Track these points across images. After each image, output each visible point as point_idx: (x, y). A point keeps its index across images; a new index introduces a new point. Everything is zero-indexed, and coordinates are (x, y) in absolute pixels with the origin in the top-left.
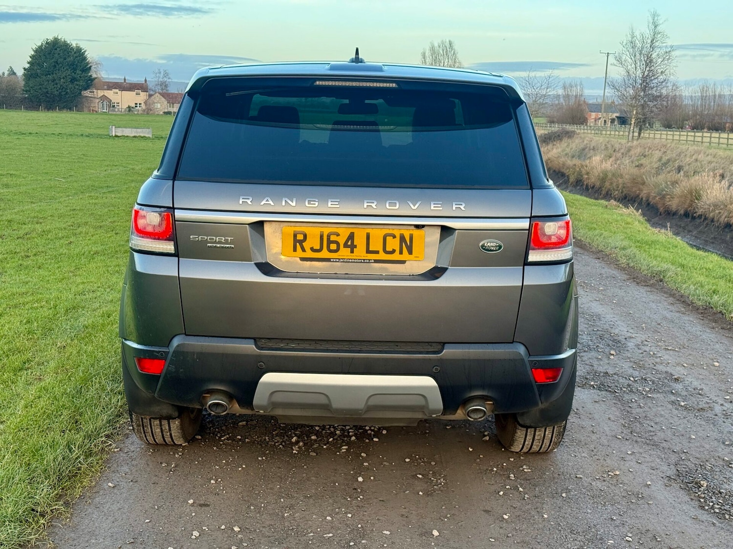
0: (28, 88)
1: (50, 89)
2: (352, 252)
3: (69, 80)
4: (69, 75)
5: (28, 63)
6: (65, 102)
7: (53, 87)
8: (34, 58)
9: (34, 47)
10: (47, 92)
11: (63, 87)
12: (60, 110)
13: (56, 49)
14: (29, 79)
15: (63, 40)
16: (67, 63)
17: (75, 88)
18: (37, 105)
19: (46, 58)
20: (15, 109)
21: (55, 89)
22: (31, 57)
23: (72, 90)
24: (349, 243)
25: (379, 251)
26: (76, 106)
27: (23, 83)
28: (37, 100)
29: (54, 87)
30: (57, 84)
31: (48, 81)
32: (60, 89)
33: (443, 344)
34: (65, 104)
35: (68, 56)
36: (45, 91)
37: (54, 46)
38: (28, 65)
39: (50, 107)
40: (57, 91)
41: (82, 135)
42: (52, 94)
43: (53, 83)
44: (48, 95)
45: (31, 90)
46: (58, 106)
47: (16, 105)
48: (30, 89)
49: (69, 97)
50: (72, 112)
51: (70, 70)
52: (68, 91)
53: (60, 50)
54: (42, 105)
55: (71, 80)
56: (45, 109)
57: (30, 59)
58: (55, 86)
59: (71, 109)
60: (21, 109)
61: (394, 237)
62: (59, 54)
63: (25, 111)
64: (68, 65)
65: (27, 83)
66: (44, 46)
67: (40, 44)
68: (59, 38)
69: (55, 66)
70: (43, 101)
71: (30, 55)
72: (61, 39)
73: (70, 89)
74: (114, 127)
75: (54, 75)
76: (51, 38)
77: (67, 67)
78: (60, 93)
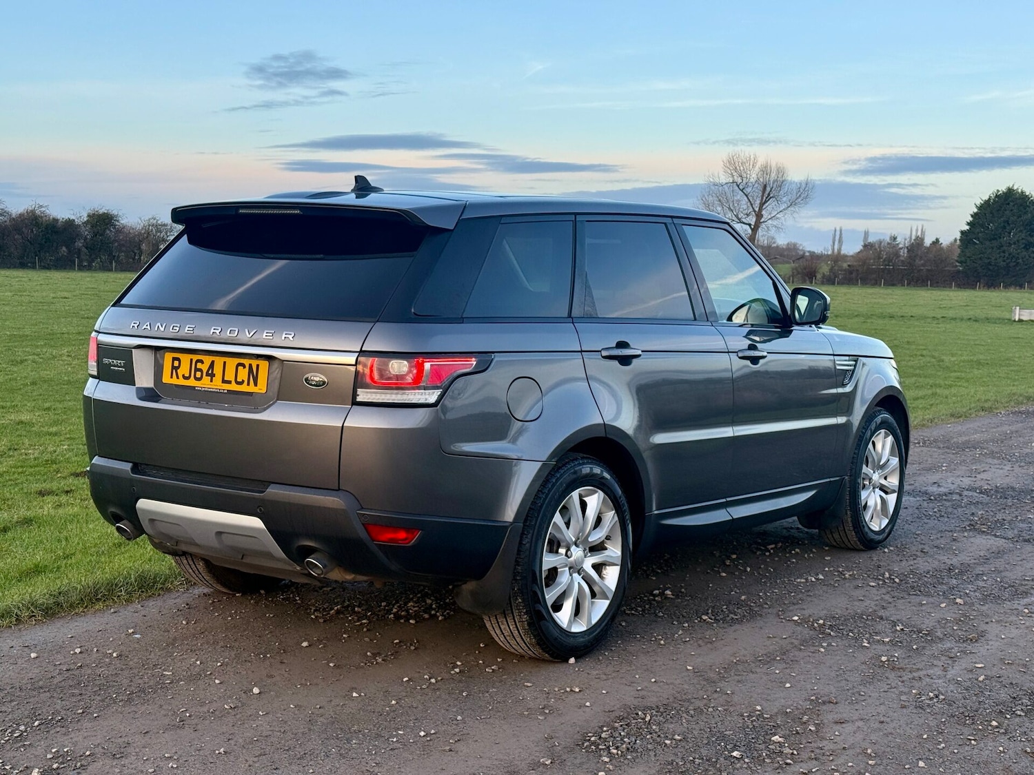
0: (963, 259)
1: (993, 259)
2: (211, 381)
3: (1023, 246)
4: (1023, 239)
5: (968, 224)
6: (1014, 276)
7: (998, 256)
8: (977, 217)
9: (979, 202)
10: (989, 264)
11: (1014, 256)
12: (1005, 287)
13: (1008, 204)
14: (967, 245)
15: (1020, 191)
16: (1021, 223)
17: (1030, 257)
18: (974, 281)
19: (993, 216)
20: (944, 287)
21: (1001, 258)
22: (972, 216)
23: (1025, 259)
24: (210, 372)
25: (231, 381)
26: (1029, 282)
27: (959, 251)
28: (975, 275)
29: (1001, 257)
30: (1004, 252)
31: (993, 248)
32: (1008, 258)
33: (267, 483)
34: (1013, 279)
35: (1025, 213)
36: (987, 261)
37: (1005, 200)
38: (968, 227)
39: (991, 284)
40: (1004, 261)
41: (970, 319)
42: (996, 265)
43: (998, 251)
44: (991, 267)
45: (968, 261)
46: (1003, 282)
47: (944, 281)
48: (966, 260)
49: (1020, 270)
50: (1023, 290)
51: (1025, 232)
52: (1020, 261)
53: (1014, 206)
54: (982, 280)
55: (1026, 245)
56: (984, 286)
57: (971, 219)
58: (1002, 254)
59: (1021, 286)
60: (951, 287)
61: (244, 367)
62: (1012, 210)
63: (956, 289)
64: (1023, 225)
65: (963, 252)
66: (992, 201)
67: (986, 198)
68: (1015, 188)
69: (1004, 227)
70: (984, 276)
71: (972, 213)
72: (1018, 189)
73: (1023, 258)
74: (1018, 308)
75: (1002, 240)
76: (1003, 188)
77: (1022, 228)
78: (1007, 264)
